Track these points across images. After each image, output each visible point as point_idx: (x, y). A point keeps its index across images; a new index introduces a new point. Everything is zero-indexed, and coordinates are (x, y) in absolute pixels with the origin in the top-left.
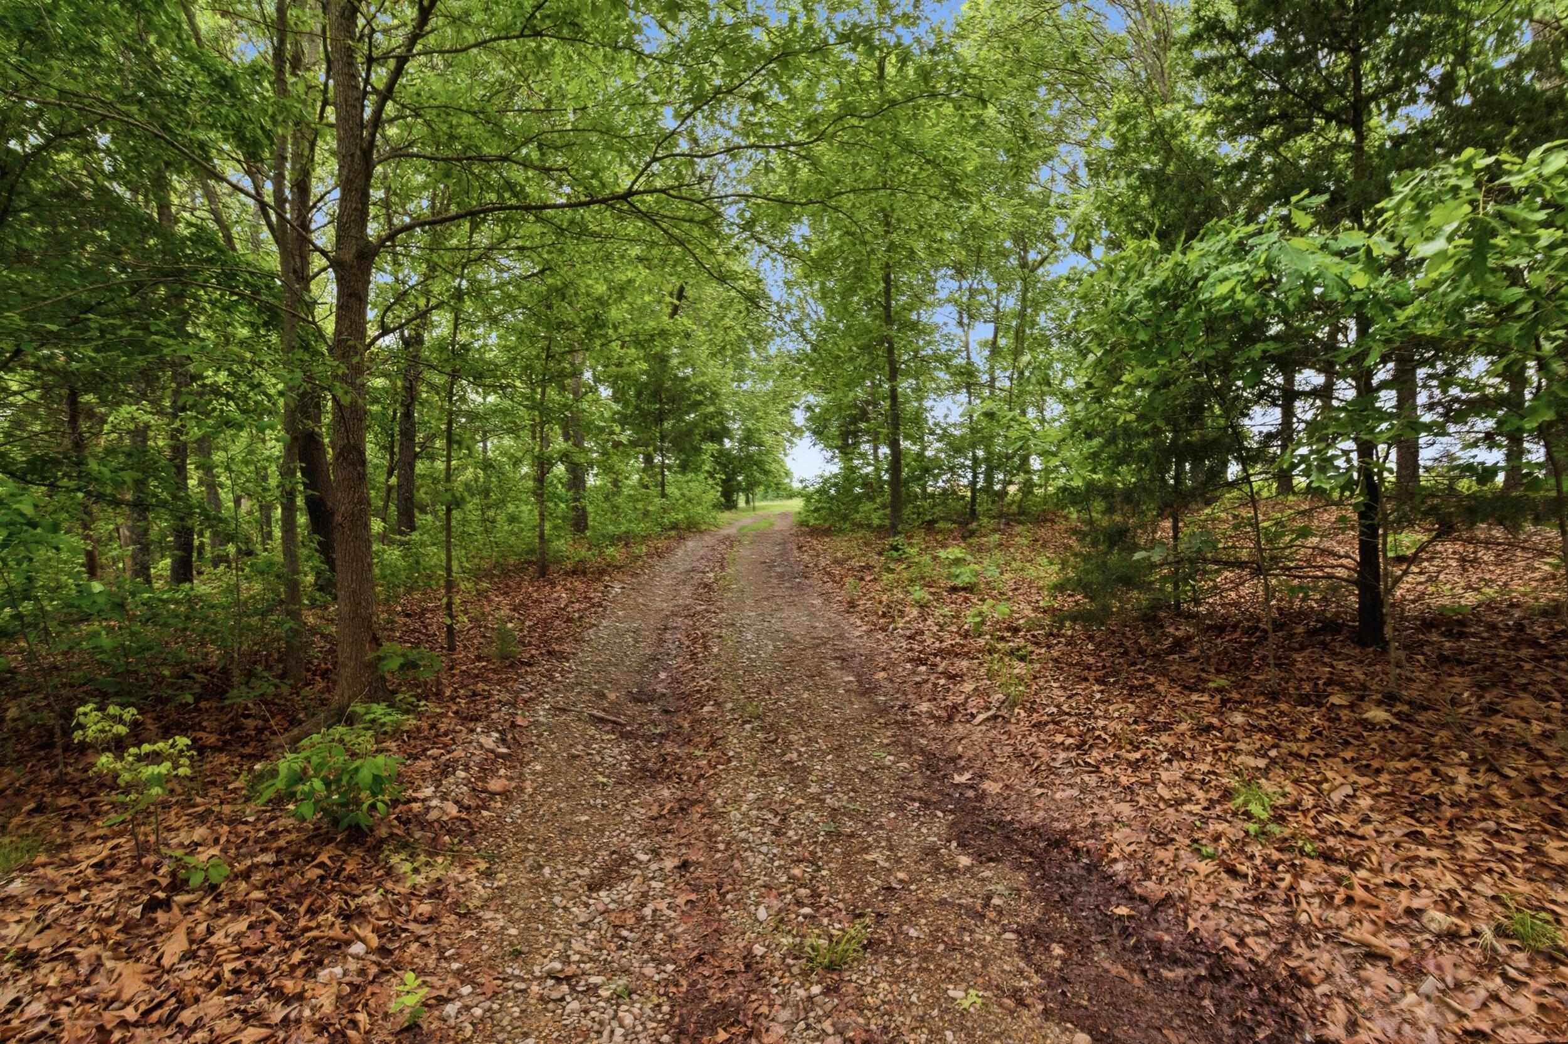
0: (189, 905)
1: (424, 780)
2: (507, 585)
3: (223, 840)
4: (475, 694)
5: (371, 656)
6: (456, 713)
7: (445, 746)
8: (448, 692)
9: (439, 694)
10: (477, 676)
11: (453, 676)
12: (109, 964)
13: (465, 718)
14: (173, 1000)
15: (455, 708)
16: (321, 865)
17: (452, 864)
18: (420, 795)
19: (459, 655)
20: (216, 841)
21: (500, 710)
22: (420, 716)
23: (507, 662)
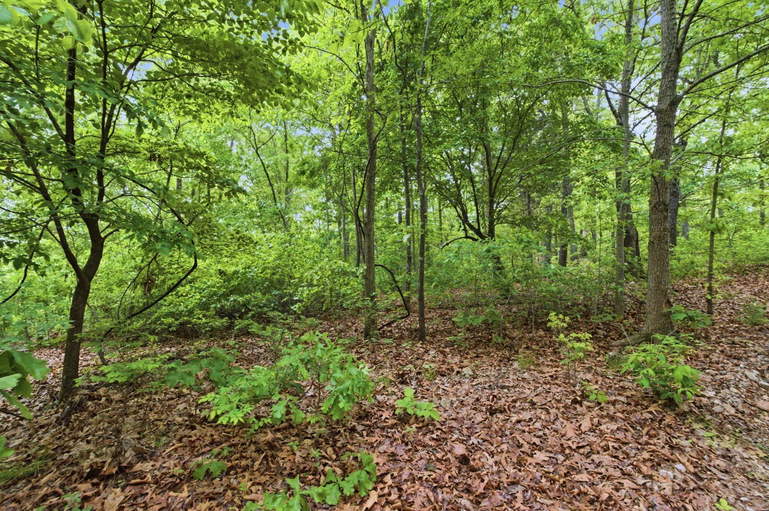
0: (589, 407)
1: (707, 386)
2: (746, 279)
3: (599, 383)
4: (733, 343)
5: (666, 310)
6: (722, 351)
7: (718, 370)
8: (713, 338)
9: (707, 338)
10: (733, 332)
11: (715, 329)
12: (561, 420)
13: (730, 356)
14: (588, 447)
15: (720, 349)
16: (651, 413)
17: (736, 443)
18: (707, 395)
19: (716, 317)
20: (597, 382)
21: (756, 357)
22: (697, 348)
23: (757, 328)
